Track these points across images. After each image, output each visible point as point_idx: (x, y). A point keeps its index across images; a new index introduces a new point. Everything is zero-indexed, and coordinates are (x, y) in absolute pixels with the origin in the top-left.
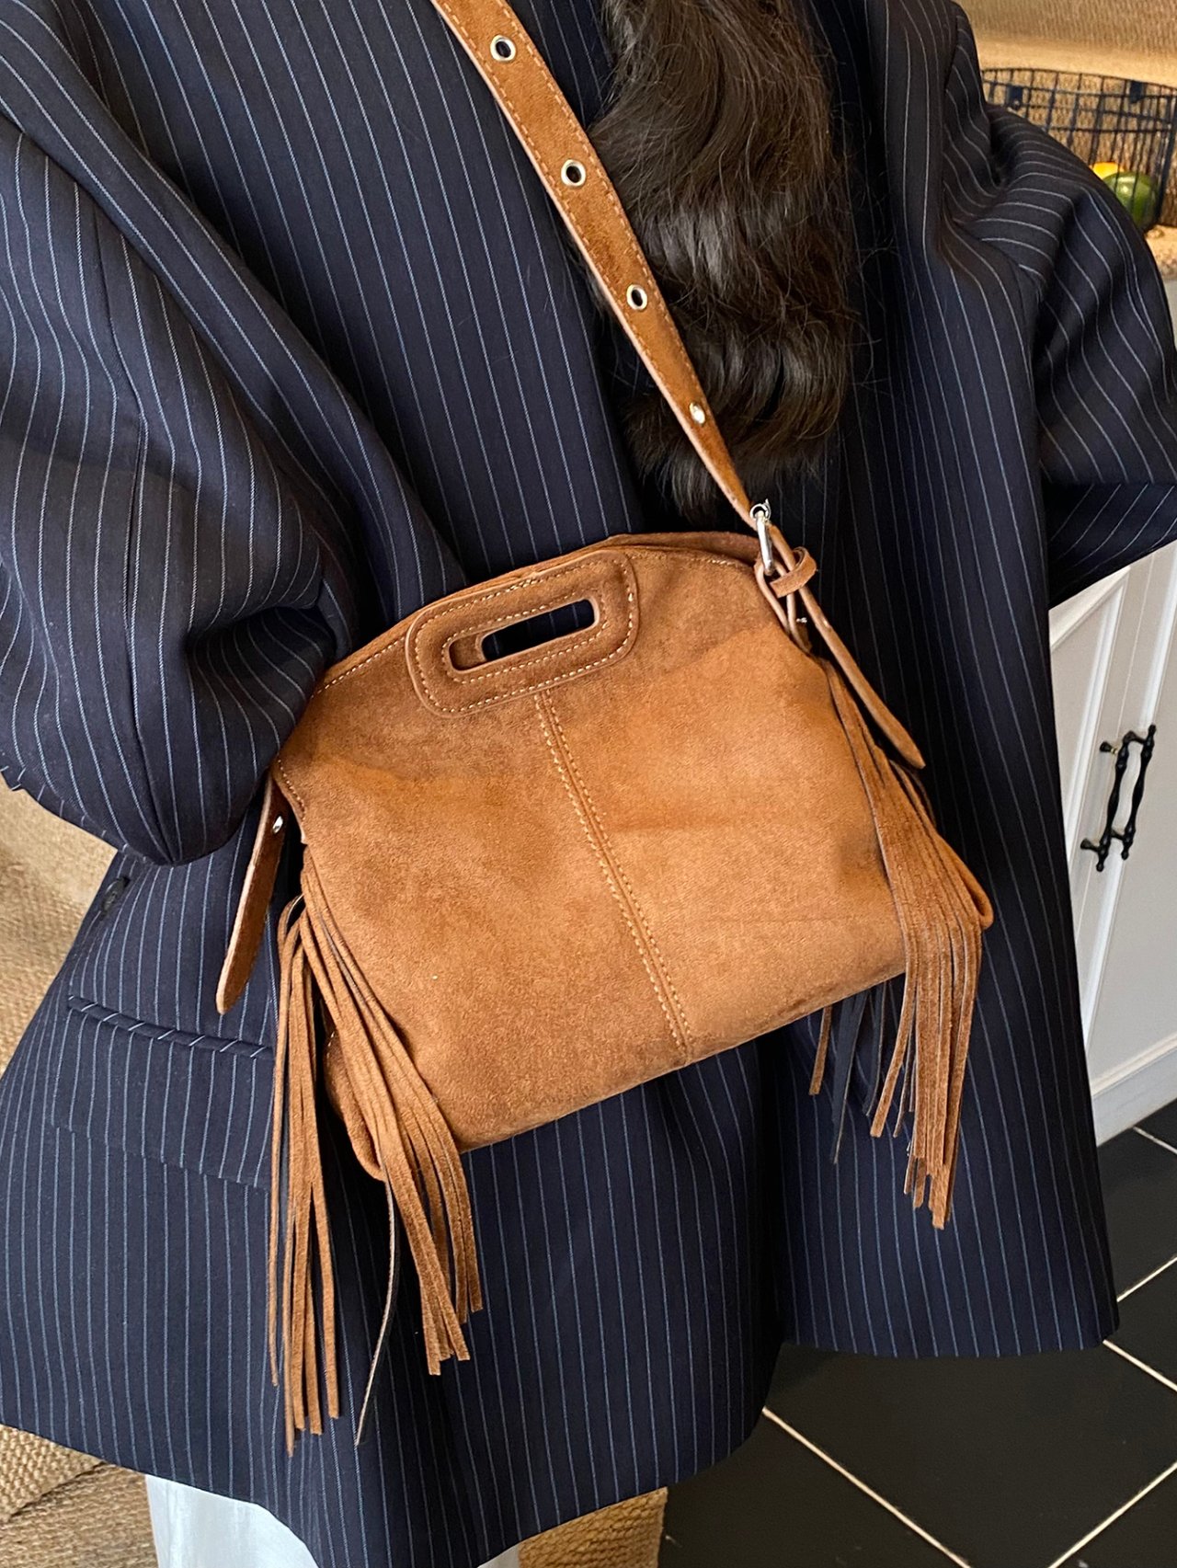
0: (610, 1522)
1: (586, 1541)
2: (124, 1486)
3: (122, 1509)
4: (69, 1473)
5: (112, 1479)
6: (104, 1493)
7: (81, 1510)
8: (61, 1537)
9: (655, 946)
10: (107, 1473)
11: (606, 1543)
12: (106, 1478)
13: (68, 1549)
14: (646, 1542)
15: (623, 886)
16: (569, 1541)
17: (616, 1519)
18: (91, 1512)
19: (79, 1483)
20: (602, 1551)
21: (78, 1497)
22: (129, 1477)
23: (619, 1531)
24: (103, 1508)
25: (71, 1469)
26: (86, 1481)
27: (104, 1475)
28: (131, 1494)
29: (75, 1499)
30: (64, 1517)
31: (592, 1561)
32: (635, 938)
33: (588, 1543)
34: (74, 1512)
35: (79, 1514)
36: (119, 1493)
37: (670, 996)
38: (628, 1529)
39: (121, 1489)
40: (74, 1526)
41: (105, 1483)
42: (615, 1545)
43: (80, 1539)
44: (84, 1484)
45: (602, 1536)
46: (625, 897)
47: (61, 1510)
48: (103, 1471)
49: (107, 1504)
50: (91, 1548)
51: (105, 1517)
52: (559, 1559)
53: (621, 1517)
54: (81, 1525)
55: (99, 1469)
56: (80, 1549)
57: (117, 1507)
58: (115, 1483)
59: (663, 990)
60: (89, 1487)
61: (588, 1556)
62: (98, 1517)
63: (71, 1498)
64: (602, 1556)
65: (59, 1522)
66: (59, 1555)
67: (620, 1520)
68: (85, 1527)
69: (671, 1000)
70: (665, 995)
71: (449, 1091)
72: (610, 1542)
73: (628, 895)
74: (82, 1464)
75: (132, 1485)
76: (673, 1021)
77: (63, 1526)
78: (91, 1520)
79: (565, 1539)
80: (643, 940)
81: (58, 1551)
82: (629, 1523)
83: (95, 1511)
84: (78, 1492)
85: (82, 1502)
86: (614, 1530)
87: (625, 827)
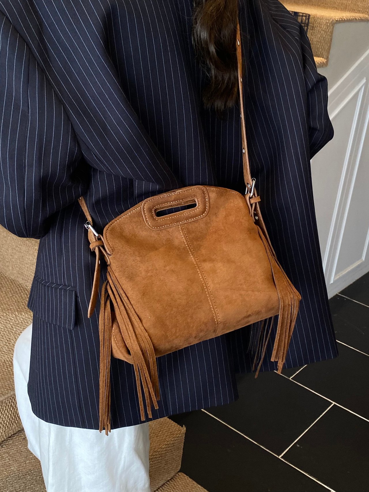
0: (171, 439)
1: (164, 445)
2: (22, 440)
3: (22, 447)
4: (5, 437)
5: (17, 438)
6: (16, 443)
7: (9, 448)
8: (4, 456)
9: (212, 294)
10: (16, 437)
11: (170, 445)
12: (16, 438)
13: (7, 460)
14: (180, 444)
15: (203, 277)
16: (159, 445)
17: (172, 437)
18: (12, 448)
19: (7, 440)
20: (169, 447)
21: (8, 444)
22: (23, 437)
23: (173, 441)
24: (16, 447)
25: (5, 436)
26: (9, 439)
27: (14, 438)
28: (24, 442)
29: (7, 445)
30: (4, 451)
31: (166, 450)
32: (206, 292)
33: (165, 445)
34: (7, 449)
35: (9, 449)
36: (20, 442)
37: (215, 309)
38: (175, 441)
39: (21, 441)
40: (8, 453)
41: (15, 440)
42: (172, 445)
43: (10, 456)
44: (9, 440)
45: (168, 443)
46: (204, 280)
47: (3, 449)
48: (14, 436)
49: (17, 446)
50: (14, 459)
51: (17, 450)
52: (157, 450)
53: (173, 437)
54: (10, 452)
55: (13, 436)
56: (10, 459)
57: (20, 446)
58: (18, 439)
59: (213, 307)
60: (11, 442)
61: (165, 449)
62: (15, 450)
63: (6, 445)
64: (169, 449)
65: (2, 452)
66: (4, 462)
67: (173, 438)
68: (11, 453)
69: (215, 310)
70: (214, 308)
71: (152, 331)
72: (171, 444)
73: (205, 279)
74: (9, 434)
75: (24, 440)
76: (215, 316)
77: (5, 453)
78: (13, 451)
79: (158, 444)
80: (208, 292)
81: (4, 460)
82: (176, 438)
83: (13, 448)
84: (7, 443)
85: (9, 446)
86: (172, 441)
87: (205, 261)
